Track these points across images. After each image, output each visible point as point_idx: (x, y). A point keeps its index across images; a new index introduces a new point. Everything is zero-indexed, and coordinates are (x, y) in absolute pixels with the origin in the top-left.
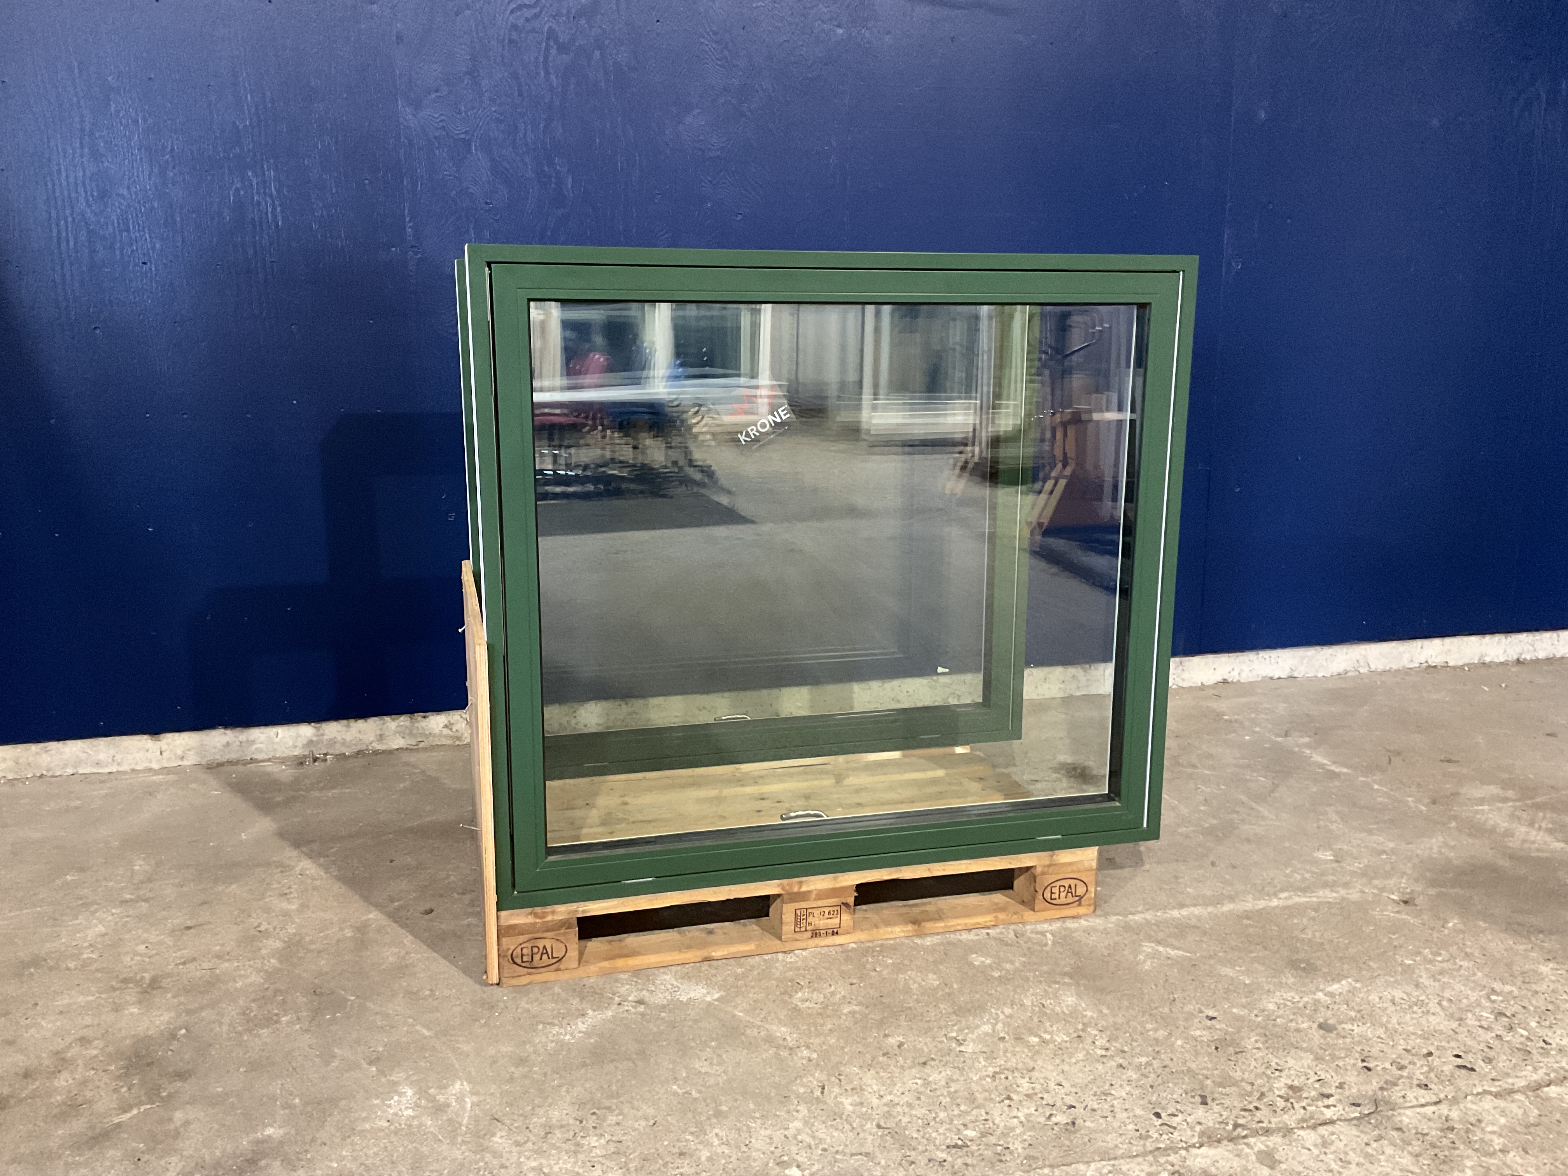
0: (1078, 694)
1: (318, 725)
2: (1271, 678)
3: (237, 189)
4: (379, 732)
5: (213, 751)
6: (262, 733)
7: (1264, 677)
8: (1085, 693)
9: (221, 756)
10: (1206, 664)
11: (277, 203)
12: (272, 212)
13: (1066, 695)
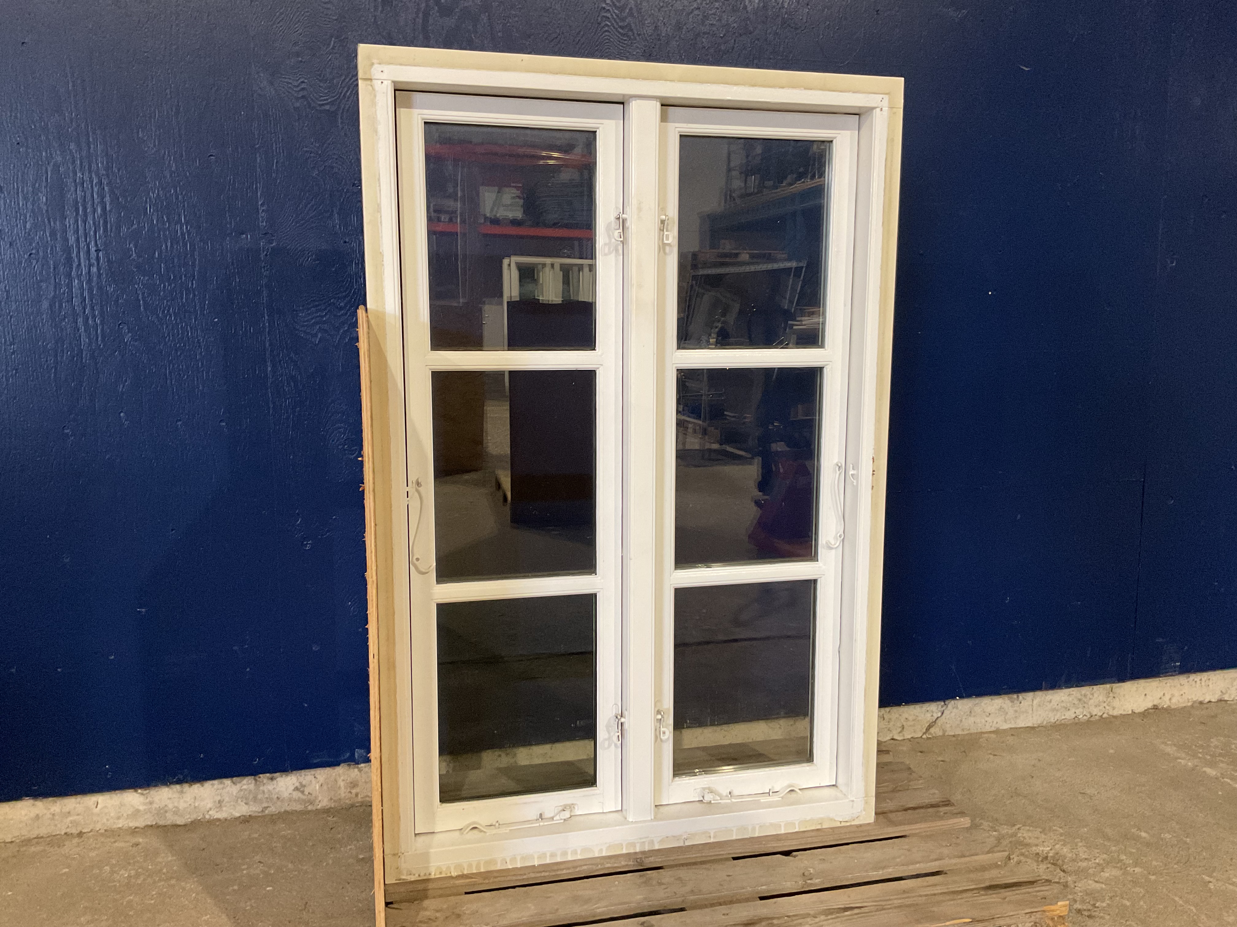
0: (1005, 726)
1: (145, 792)
2: (1201, 703)
3: (56, 166)
4: (219, 798)
5: (21, 826)
6: (79, 803)
7: (1194, 702)
8: (1013, 726)
9: (29, 831)
10: (1137, 691)
11: (105, 182)
12: (98, 193)
13: (993, 729)
